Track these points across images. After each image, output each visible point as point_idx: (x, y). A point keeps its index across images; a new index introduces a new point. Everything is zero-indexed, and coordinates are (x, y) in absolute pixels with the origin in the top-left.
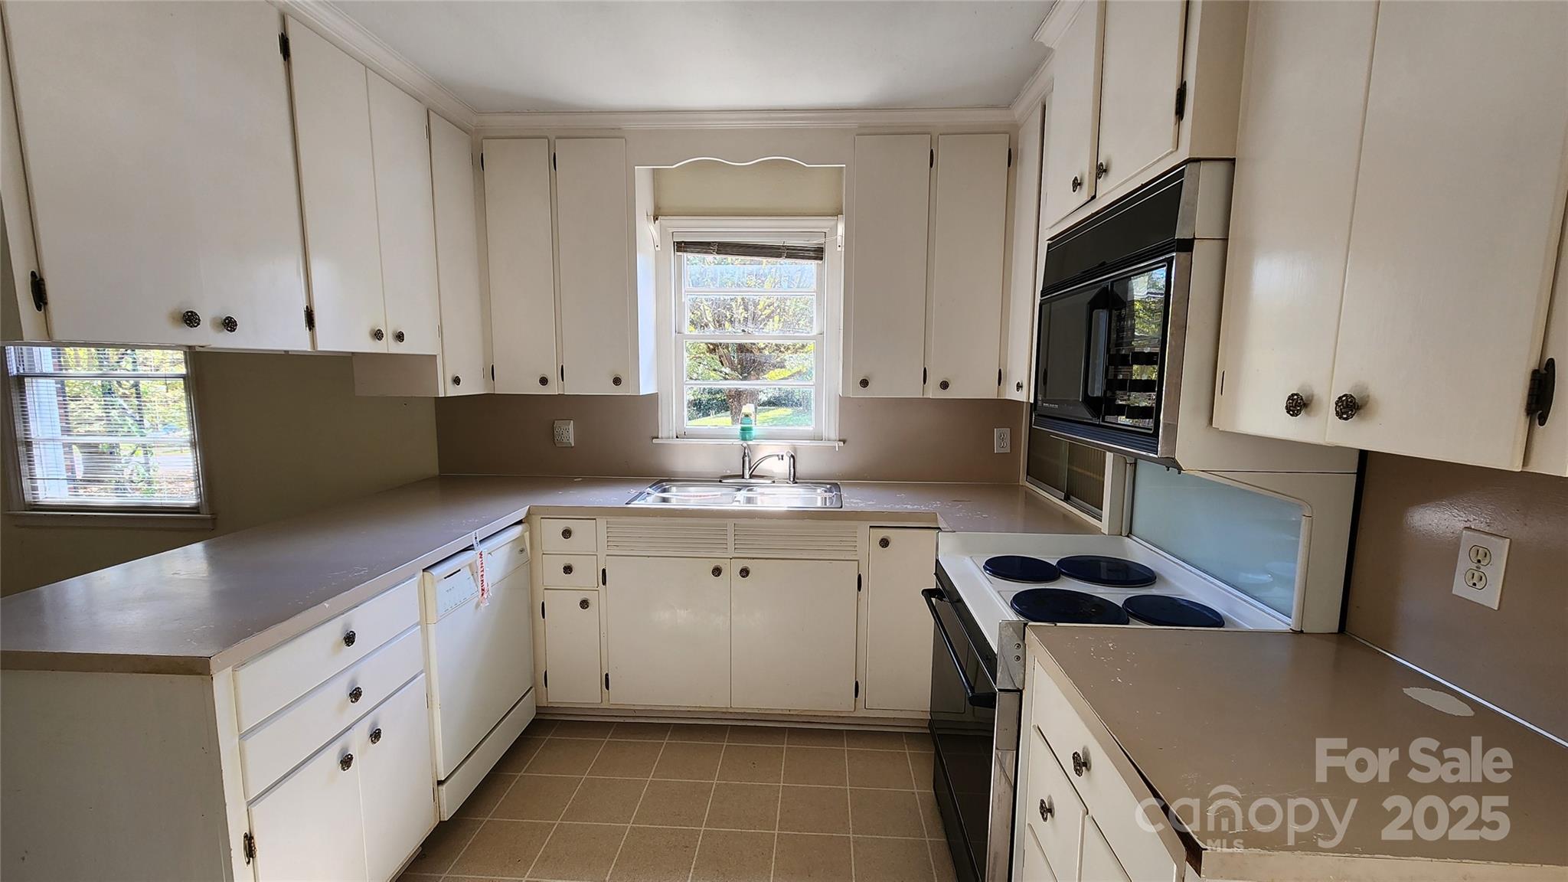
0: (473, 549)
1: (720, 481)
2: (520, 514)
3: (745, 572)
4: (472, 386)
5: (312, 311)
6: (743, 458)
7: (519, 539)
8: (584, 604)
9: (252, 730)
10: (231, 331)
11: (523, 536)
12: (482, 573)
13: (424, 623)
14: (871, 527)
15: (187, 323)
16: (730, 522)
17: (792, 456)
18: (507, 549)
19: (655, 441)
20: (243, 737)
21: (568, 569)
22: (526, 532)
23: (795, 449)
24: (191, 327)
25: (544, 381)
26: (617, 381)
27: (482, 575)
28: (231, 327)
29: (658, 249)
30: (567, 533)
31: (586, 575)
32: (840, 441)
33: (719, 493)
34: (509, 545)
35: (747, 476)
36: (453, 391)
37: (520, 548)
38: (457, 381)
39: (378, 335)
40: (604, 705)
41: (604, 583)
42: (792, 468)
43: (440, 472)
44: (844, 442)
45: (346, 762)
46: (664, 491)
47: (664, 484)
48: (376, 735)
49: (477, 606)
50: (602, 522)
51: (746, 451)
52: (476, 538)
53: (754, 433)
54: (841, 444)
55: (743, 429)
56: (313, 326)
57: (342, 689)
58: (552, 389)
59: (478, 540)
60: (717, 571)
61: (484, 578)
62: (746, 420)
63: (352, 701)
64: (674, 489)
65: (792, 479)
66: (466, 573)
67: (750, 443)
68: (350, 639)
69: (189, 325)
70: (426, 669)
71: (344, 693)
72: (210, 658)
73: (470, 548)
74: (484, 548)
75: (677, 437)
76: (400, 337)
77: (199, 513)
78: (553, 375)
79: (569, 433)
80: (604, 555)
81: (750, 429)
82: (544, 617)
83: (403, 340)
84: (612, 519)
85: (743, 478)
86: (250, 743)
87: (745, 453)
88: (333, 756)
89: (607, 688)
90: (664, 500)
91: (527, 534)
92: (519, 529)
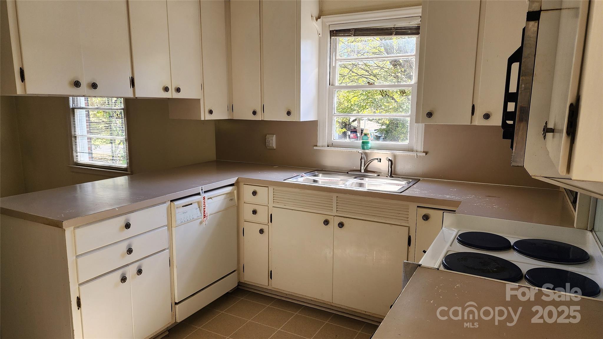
0: (200, 195)
1: (347, 173)
2: (233, 180)
3: (341, 225)
4: (220, 115)
5: (134, 79)
6: (361, 160)
7: (230, 194)
8: (261, 231)
9: (82, 255)
10: (95, 89)
11: (233, 192)
12: (204, 207)
13: (169, 226)
14: (418, 206)
15: (75, 86)
16: (334, 195)
17: (391, 161)
18: (223, 197)
19: (315, 148)
20: (77, 257)
21: (255, 212)
22: (235, 190)
23: (395, 156)
24: (77, 87)
25: (254, 113)
26: (289, 113)
27: (204, 208)
28: (94, 87)
29: (320, 36)
30: (255, 193)
31: (262, 216)
32: (424, 152)
33: (340, 179)
34: (224, 195)
35: (363, 171)
36: (209, 117)
37: (231, 198)
38: (211, 112)
39: (166, 89)
40: (269, 288)
41: (271, 222)
42: (390, 168)
43: (216, 159)
44: (426, 153)
45: (124, 279)
46: (315, 176)
47: (316, 172)
48: (140, 272)
49: (201, 223)
50: (271, 189)
51: (363, 156)
52: (202, 190)
53: (370, 145)
54: (424, 154)
55: (363, 143)
56: (134, 86)
57: (124, 247)
58: (258, 118)
59: (203, 191)
60: (326, 222)
61: (206, 210)
62: (365, 137)
63: (127, 254)
64: (321, 175)
65: (389, 175)
66: (195, 205)
67: (367, 151)
68: (128, 226)
69: (76, 86)
70: (170, 248)
71: (125, 250)
72: (63, 222)
73: (199, 194)
74: (207, 195)
75: (328, 146)
76: (178, 90)
77: (127, 171)
78: (259, 110)
79: (273, 141)
80: (272, 207)
81: (367, 143)
82: (244, 236)
83: (180, 91)
84: (276, 188)
85: (361, 172)
86: (80, 260)
87: (362, 156)
88: (117, 275)
89: (271, 278)
90: (315, 181)
91: (235, 192)
92: (230, 188)
